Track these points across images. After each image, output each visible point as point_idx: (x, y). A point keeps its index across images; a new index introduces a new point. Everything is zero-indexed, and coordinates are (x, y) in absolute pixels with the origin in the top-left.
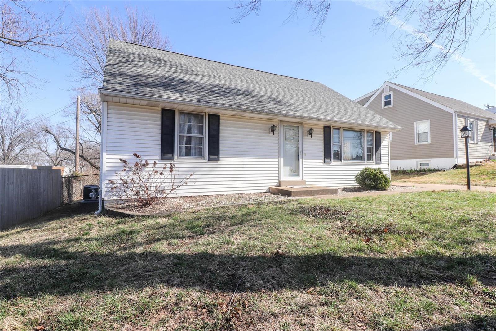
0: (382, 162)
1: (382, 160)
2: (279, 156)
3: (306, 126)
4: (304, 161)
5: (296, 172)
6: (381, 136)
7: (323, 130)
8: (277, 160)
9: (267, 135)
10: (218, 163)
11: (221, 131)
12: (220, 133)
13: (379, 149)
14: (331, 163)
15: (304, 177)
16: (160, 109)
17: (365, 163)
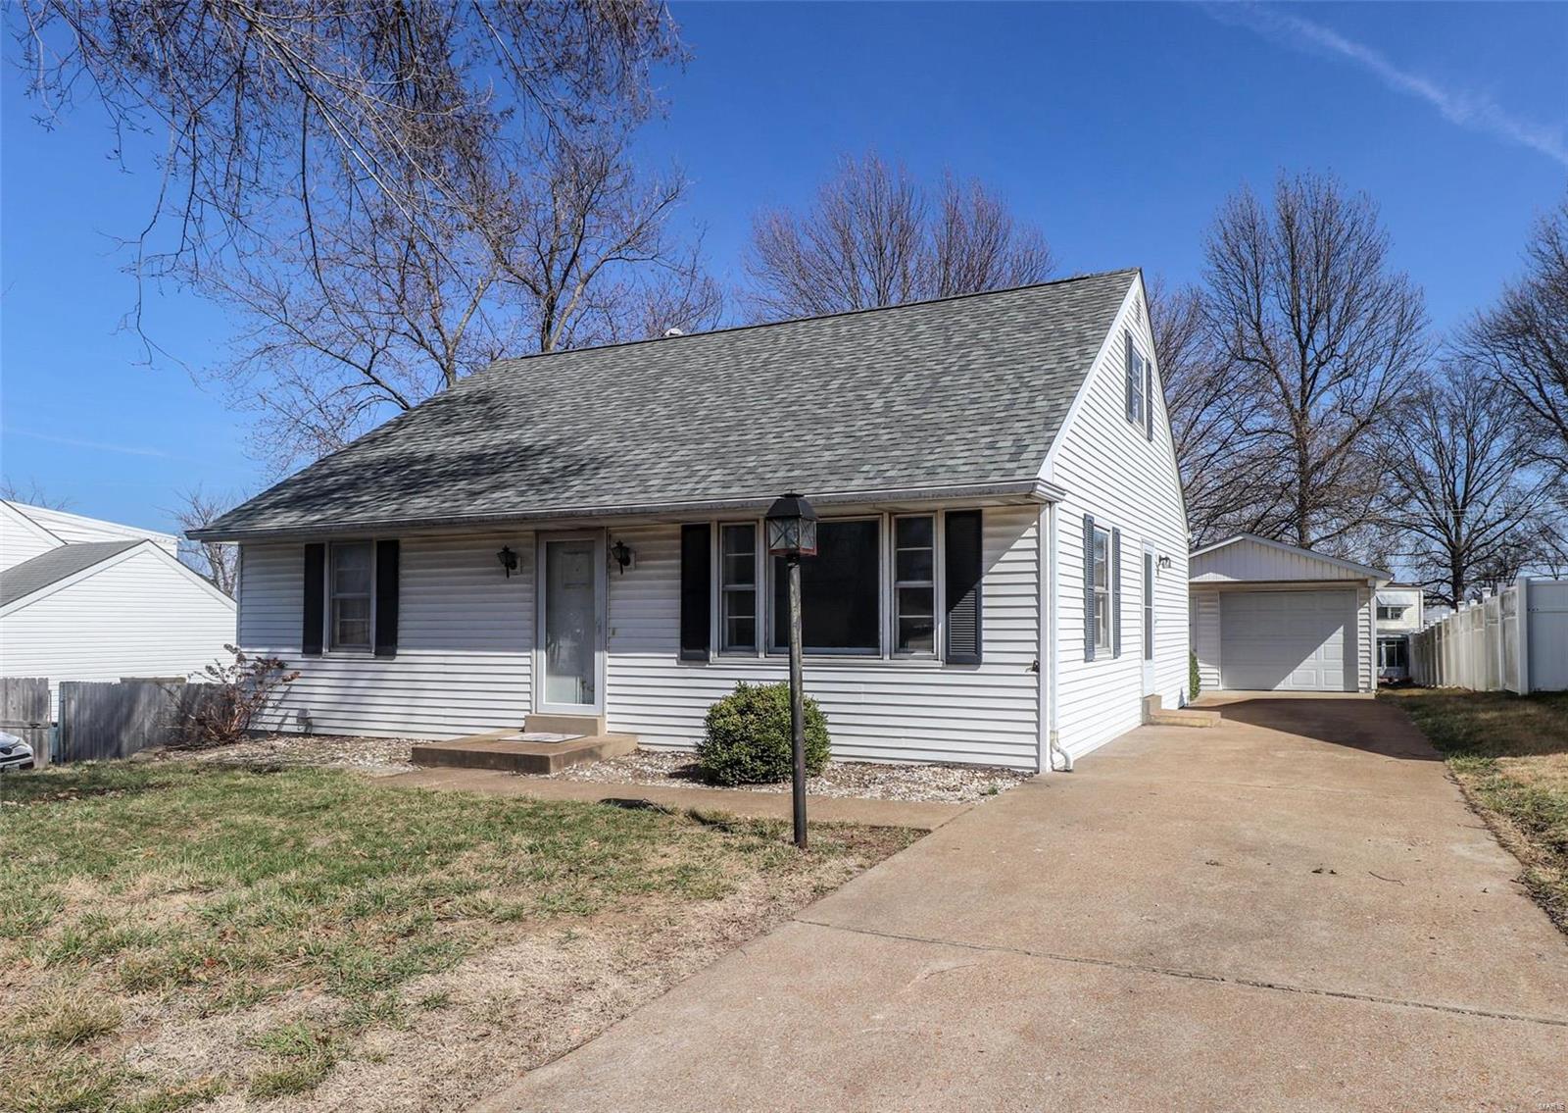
0: (985, 657)
1: (985, 646)
2: (534, 640)
4: (608, 652)
5: (588, 695)
6: (985, 530)
7: (678, 542)
9: (503, 577)
10: (395, 661)
11: (402, 580)
12: (400, 585)
13: (971, 594)
14: (707, 660)
15: (608, 708)
16: (303, 545)
17: (882, 659)
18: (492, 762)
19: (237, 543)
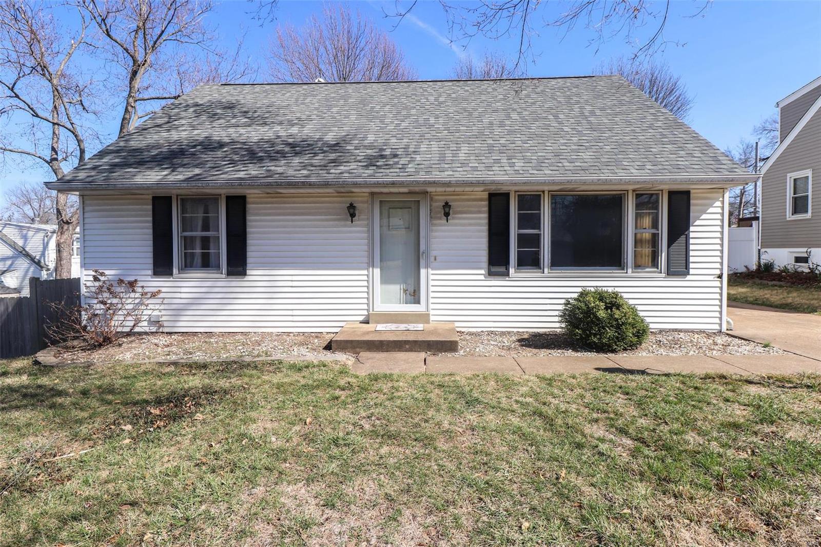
1: (691, 265)
2: (371, 264)
3: (437, 197)
4: (431, 271)
5: (414, 296)
6: (692, 202)
7: (486, 203)
8: (365, 272)
9: (343, 223)
10: (245, 279)
11: (248, 223)
12: (247, 227)
13: (683, 238)
14: (508, 275)
15: (431, 306)
16: (150, 197)
17: (627, 273)
18: (407, 346)
19: (78, 193)
